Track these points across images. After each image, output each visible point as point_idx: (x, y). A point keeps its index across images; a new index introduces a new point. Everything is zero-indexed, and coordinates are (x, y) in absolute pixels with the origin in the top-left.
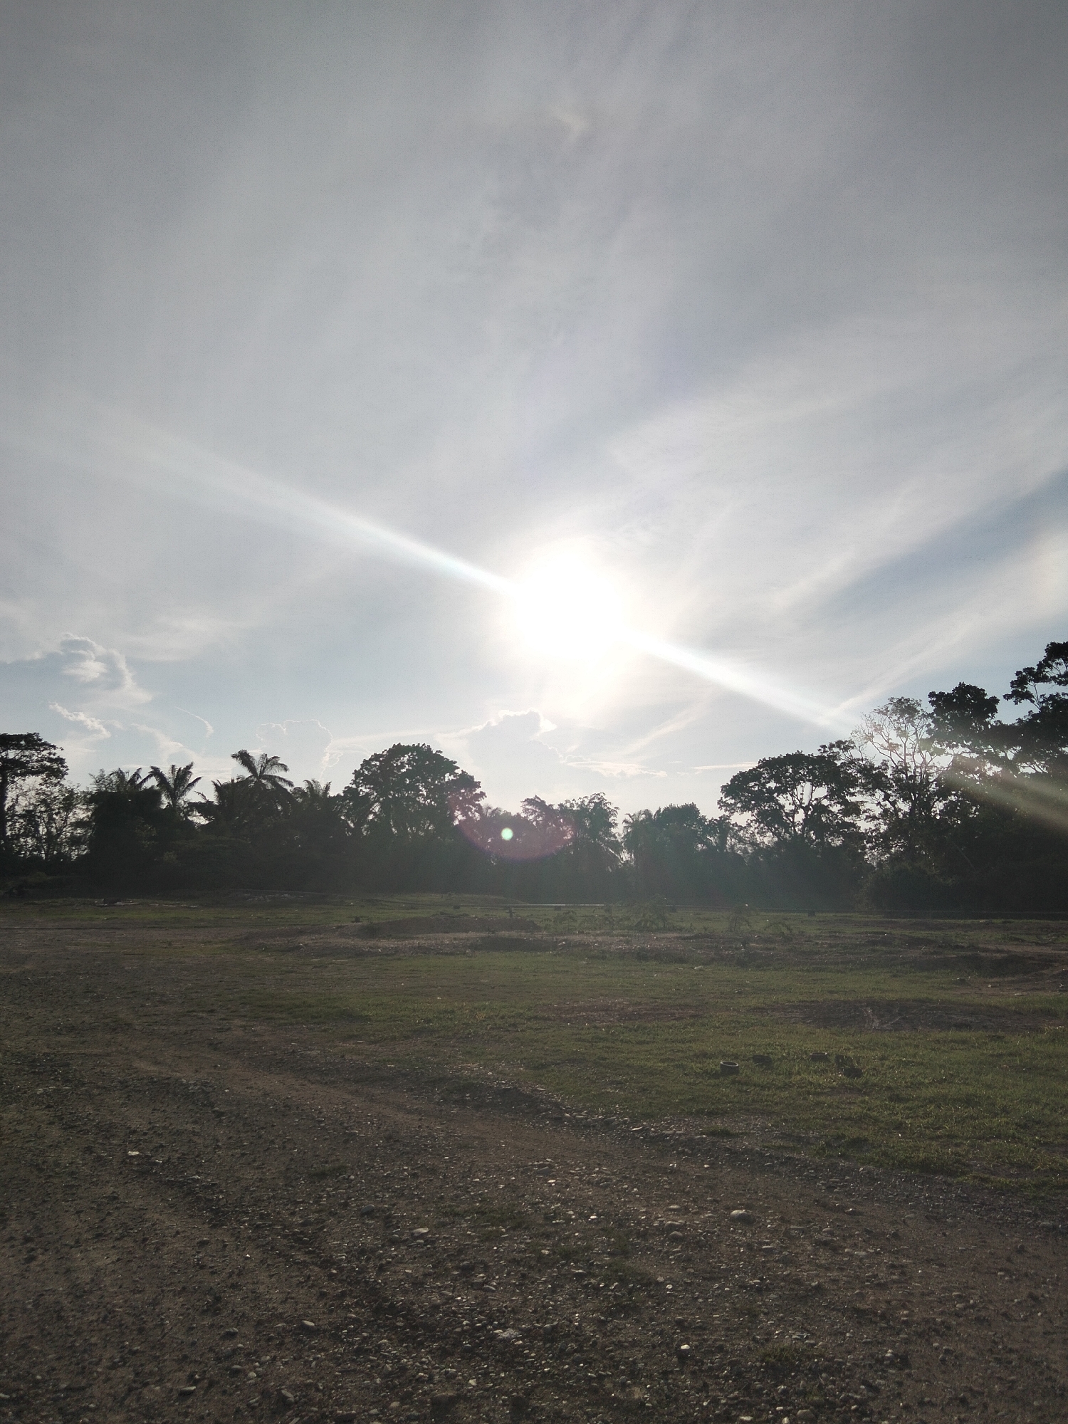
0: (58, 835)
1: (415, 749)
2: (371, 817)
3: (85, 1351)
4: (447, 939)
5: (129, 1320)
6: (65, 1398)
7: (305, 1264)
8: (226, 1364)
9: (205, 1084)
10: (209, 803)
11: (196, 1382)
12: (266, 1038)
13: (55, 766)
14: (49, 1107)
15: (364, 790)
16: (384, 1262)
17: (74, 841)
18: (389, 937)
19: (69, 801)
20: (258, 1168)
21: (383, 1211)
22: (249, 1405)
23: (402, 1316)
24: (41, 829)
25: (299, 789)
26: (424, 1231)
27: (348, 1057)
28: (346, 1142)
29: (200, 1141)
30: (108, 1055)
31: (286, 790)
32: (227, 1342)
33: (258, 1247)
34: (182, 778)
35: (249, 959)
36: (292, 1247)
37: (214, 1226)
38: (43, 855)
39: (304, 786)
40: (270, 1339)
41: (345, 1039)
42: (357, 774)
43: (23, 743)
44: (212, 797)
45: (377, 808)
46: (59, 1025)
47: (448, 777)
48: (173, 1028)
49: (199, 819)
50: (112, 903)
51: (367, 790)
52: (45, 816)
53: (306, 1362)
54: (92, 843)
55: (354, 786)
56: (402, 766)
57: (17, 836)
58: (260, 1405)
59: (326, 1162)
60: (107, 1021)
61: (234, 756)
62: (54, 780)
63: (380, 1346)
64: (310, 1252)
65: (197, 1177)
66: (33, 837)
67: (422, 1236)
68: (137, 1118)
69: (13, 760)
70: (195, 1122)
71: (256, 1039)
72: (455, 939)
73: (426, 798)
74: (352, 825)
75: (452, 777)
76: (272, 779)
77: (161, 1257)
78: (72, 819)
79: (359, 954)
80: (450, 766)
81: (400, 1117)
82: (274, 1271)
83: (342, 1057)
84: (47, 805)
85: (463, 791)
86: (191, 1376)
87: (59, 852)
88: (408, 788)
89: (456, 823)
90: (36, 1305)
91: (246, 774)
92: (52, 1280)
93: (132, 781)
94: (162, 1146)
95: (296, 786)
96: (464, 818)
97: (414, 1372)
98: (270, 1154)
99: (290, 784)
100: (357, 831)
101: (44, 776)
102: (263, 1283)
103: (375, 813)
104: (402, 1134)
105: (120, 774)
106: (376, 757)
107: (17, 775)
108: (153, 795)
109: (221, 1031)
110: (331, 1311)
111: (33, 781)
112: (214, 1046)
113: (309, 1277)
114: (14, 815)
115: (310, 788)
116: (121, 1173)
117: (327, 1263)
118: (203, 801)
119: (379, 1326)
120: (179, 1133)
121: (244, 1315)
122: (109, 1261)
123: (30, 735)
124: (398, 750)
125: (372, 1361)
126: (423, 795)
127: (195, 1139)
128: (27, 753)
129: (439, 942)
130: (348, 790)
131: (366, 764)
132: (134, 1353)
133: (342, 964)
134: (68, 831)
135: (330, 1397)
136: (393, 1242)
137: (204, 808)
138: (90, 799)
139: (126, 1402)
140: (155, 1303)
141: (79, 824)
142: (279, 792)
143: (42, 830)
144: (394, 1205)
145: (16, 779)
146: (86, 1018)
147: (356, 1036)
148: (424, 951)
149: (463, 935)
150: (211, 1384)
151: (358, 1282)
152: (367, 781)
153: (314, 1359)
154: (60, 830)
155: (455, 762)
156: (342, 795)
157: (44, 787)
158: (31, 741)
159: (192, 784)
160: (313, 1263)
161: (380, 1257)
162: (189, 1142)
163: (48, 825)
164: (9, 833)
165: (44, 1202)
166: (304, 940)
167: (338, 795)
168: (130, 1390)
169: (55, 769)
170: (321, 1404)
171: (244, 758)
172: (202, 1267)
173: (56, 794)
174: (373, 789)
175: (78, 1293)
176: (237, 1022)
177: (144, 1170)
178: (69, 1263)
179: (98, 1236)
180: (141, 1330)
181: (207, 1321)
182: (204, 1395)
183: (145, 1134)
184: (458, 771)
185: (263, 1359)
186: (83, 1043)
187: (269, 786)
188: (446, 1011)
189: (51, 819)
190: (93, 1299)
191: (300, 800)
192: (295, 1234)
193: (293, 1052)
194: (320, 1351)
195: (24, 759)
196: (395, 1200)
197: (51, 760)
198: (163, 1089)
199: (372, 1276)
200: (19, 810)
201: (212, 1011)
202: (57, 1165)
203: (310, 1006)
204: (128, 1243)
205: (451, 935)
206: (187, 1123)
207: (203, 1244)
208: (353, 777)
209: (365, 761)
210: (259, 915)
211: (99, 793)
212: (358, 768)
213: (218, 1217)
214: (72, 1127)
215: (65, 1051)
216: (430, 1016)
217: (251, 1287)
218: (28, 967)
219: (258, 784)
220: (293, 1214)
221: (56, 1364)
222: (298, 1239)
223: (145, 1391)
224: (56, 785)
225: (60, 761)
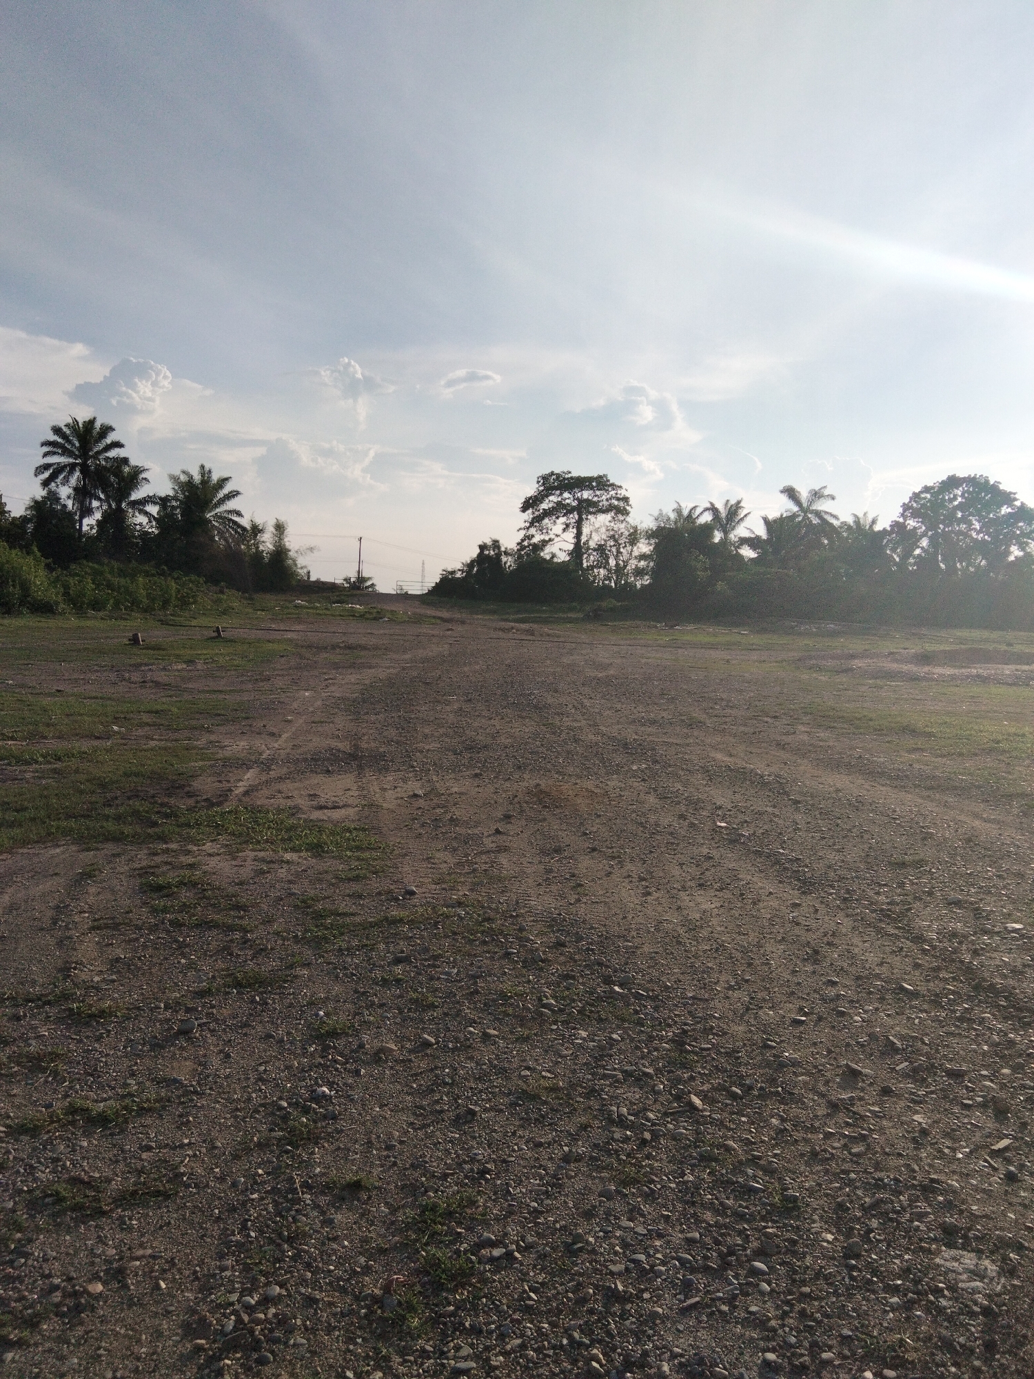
0: (625, 566)
1: (971, 481)
2: (918, 552)
3: (704, 972)
4: (1008, 669)
5: (739, 955)
6: (692, 1005)
7: (897, 937)
8: (832, 1006)
9: (778, 776)
10: (758, 538)
11: (805, 1014)
12: (831, 744)
13: (621, 504)
14: (644, 780)
15: (911, 523)
16: (978, 947)
17: (639, 572)
18: (943, 665)
19: (633, 539)
20: (838, 851)
21: (971, 903)
22: (858, 1043)
23: (1004, 997)
24: (610, 561)
25: (844, 523)
26: (1018, 926)
27: (916, 766)
28: (924, 839)
29: (781, 822)
30: (688, 745)
31: (832, 524)
32: (829, 988)
33: (847, 916)
34: (733, 514)
35: (805, 677)
36: (881, 920)
37: (804, 893)
38: (613, 584)
39: (850, 521)
40: (871, 993)
41: (910, 751)
42: (906, 507)
43: (594, 484)
44: (761, 532)
45: (924, 542)
46: (643, 718)
47: (1005, 510)
48: (742, 729)
49: (748, 553)
50: (672, 627)
51: (914, 524)
52: (614, 549)
53: (909, 1018)
54: (655, 573)
55: (901, 520)
56: (955, 498)
57: (592, 567)
58: (869, 1044)
59: (906, 854)
60: (683, 718)
61: (782, 492)
62: (621, 517)
63: (983, 1018)
64: (899, 928)
65: (781, 851)
66: (605, 568)
67: (1015, 931)
68: (721, 796)
69: (587, 500)
70: (775, 807)
71: (821, 744)
72: (1017, 670)
73: (978, 532)
74: (897, 559)
75: (1009, 510)
76: (818, 514)
77: (759, 910)
78: (636, 553)
79: (914, 679)
80: (1008, 498)
81: (977, 823)
82: (866, 938)
83: (911, 765)
84: (616, 541)
85: (1021, 524)
86: (801, 1009)
87: (626, 582)
88: (959, 521)
89: (1012, 558)
90: (658, 930)
91: (796, 509)
92: (666, 912)
93: (690, 516)
94: (746, 822)
95: (842, 519)
96: (1021, 554)
97: (1023, 1047)
98: (849, 841)
99: (836, 517)
100: (902, 565)
101: (613, 514)
102: (857, 946)
103: (922, 548)
104: (982, 838)
105: (678, 511)
106: (927, 489)
107: (591, 513)
108: (707, 529)
109: (787, 734)
110: (928, 981)
111: (603, 519)
112: (781, 746)
113: (902, 948)
114: (588, 548)
115: (857, 522)
116: (713, 839)
117: (919, 939)
118: (753, 536)
119: (980, 1001)
120: (761, 814)
121: (842, 969)
122: (713, 906)
123: (600, 477)
124: (952, 482)
125: (975, 1030)
126: (975, 529)
127: (776, 820)
128: (598, 493)
129: (999, 672)
130: (896, 525)
131: (916, 496)
132: (747, 981)
133: (897, 686)
134: (633, 563)
135: (937, 1051)
136: (986, 932)
137: (753, 542)
138: (650, 535)
139: (746, 1018)
140: (759, 946)
141: (642, 557)
142: (825, 527)
143: (612, 562)
144: (981, 900)
145: (589, 517)
146: (664, 714)
147: (922, 750)
148: (984, 680)
149: (1026, 667)
150: (820, 1019)
151: (953, 961)
152: (915, 514)
153: (917, 1017)
154: (626, 563)
155: (1015, 494)
156: (889, 529)
157: (612, 524)
158: (601, 483)
159: (742, 519)
160: (904, 938)
161: (973, 942)
162: (771, 821)
163: (616, 558)
164: (585, 565)
165: (651, 852)
166: (857, 663)
167: (884, 529)
168: (748, 1009)
169: (620, 509)
170: (928, 1055)
171: (791, 493)
172: (798, 924)
173: (622, 530)
174: (922, 522)
175: (692, 928)
176: (801, 728)
177: (734, 840)
178: (679, 903)
179: (700, 885)
180: (750, 965)
181: (809, 968)
182: (815, 1026)
183: (730, 810)
184: (1018, 503)
185: (866, 1008)
186: (665, 734)
187: (815, 521)
188: (1015, 734)
189: (619, 552)
190: (704, 933)
191: (845, 534)
192: (882, 910)
193: (860, 757)
194: (921, 1011)
195: (596, 499)
196: (982, 896)
197: (618, 499)
198: (739, 777)
199: (967, 958)
200: (592, 544)
201: (776, 717)
202: (657, 825)
203: (871, 720)
204: (727, 894)
205: (1013, 667)
206: (767, 806)
207: (796, 905)
208: (901, 510)
209: (914, 493)
210: (805, 642)
211: (660, 529)
212: (907, 501)
213: (806, 886)
214: (665, 798)
215: (651, 738)
216: (1000, 737)
217: (845, 947)
218: (612, 672)
219: (805, 518)
220: (878, 893)
221: (681, 977)
222: (886, 915)
223: (760, 1013)
224: (622, 522)
225: (626, 499)
